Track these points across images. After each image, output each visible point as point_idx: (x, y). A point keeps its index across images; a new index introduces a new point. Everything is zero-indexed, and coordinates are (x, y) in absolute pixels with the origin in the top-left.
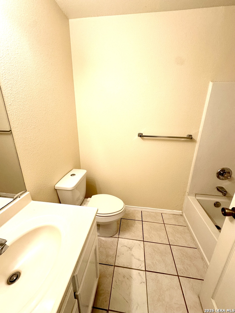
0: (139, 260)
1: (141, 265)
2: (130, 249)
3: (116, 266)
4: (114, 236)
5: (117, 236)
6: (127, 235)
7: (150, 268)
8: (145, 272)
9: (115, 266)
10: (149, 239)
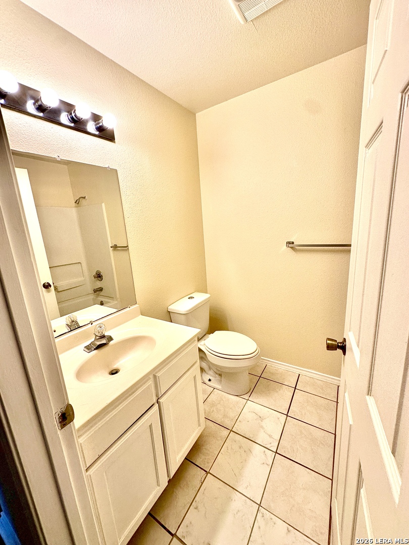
0: (270, 436)
1: (270, 443)
2: (261, 418)
3: (233, 431)
4: (242, 396)
5: (246, 397)
6: (262, 400)
7: (285, 451)
8: (274, 453)
9: (231, 431)
10: (298, 415)
